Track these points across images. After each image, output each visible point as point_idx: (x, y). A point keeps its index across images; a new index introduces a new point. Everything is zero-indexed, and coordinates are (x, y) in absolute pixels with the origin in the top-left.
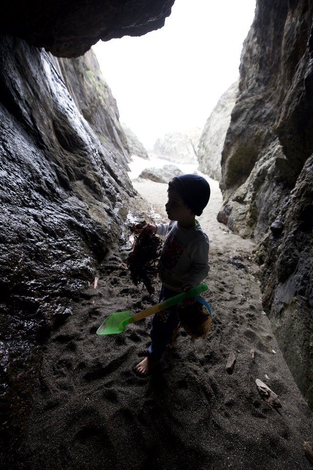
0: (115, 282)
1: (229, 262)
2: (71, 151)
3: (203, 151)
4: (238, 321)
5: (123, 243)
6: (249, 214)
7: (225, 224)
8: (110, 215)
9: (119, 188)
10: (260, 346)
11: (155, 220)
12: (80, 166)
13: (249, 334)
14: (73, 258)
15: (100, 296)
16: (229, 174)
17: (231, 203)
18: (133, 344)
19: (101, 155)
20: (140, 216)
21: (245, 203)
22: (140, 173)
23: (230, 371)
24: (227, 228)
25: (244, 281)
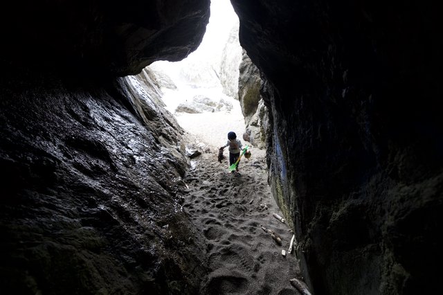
0: (195, 185)
1: (252, 166)
2: (152, 120)
3: (224, 77)
4: (255, 189)
5: (189, 166)
6: (261, 134)
7: (249, 141)
8: (179, 151)
9: (176, 132)
10: (265, 197)
11: (202, 148)
12: (158, 127)
13: (259, 193)
14: (175, 177)
15: (192, 191)
16: (245, 107)
17: (250, 127)
18: (213, 204)
19: (162, 114)
20: (193, 148)
21: (258, 126)
22: (176, 108)
23: (251, 203)
24: (250, 144)
25: (259, 174)
